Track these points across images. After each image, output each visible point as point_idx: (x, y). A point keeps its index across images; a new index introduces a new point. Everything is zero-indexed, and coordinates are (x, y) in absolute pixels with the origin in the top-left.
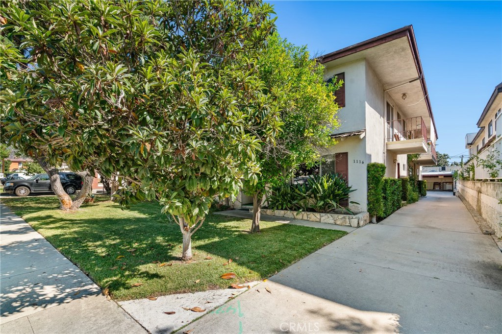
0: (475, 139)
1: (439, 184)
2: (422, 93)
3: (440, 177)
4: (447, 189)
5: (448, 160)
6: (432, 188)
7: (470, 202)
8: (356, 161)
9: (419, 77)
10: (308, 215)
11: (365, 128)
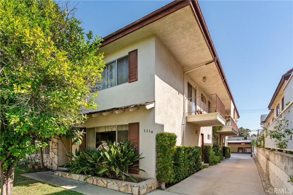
0: (267, 119)
1: (242, 148)
2: (219, 77)
3: (242, 144)
4: (248, 152)
5: (249, 133)
6: (237, 151)
7: (261, 165)
8: (146, 131)
9: (214, 60)
10: (97, 180)
11: (155, 99)
